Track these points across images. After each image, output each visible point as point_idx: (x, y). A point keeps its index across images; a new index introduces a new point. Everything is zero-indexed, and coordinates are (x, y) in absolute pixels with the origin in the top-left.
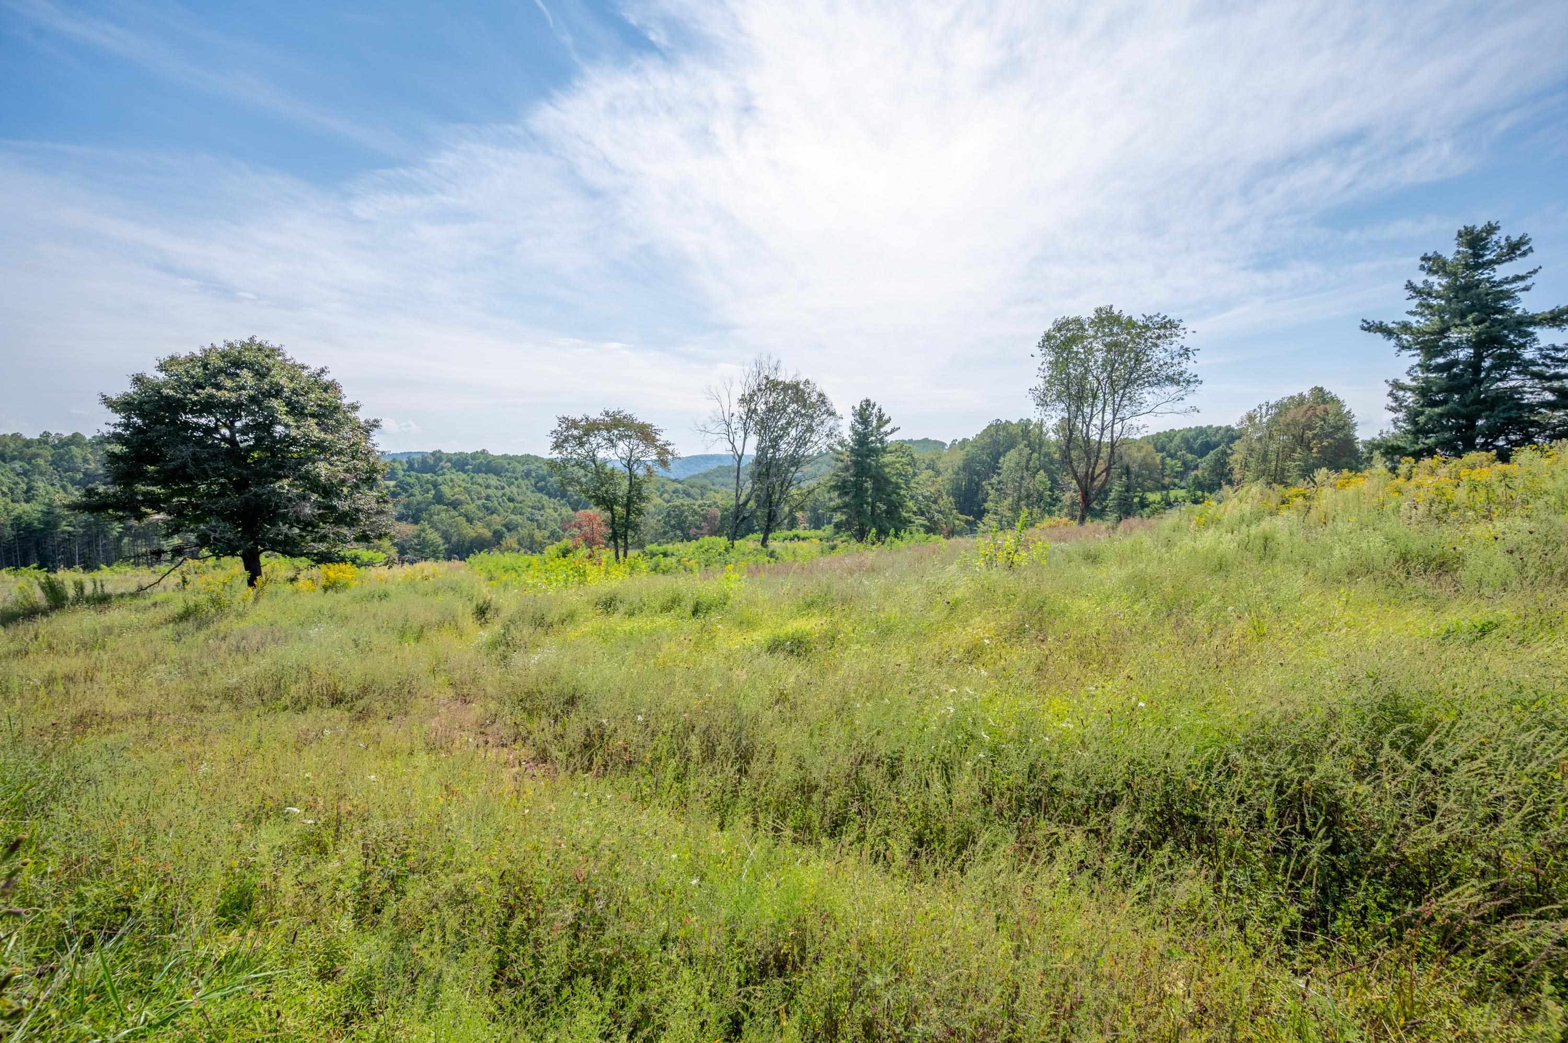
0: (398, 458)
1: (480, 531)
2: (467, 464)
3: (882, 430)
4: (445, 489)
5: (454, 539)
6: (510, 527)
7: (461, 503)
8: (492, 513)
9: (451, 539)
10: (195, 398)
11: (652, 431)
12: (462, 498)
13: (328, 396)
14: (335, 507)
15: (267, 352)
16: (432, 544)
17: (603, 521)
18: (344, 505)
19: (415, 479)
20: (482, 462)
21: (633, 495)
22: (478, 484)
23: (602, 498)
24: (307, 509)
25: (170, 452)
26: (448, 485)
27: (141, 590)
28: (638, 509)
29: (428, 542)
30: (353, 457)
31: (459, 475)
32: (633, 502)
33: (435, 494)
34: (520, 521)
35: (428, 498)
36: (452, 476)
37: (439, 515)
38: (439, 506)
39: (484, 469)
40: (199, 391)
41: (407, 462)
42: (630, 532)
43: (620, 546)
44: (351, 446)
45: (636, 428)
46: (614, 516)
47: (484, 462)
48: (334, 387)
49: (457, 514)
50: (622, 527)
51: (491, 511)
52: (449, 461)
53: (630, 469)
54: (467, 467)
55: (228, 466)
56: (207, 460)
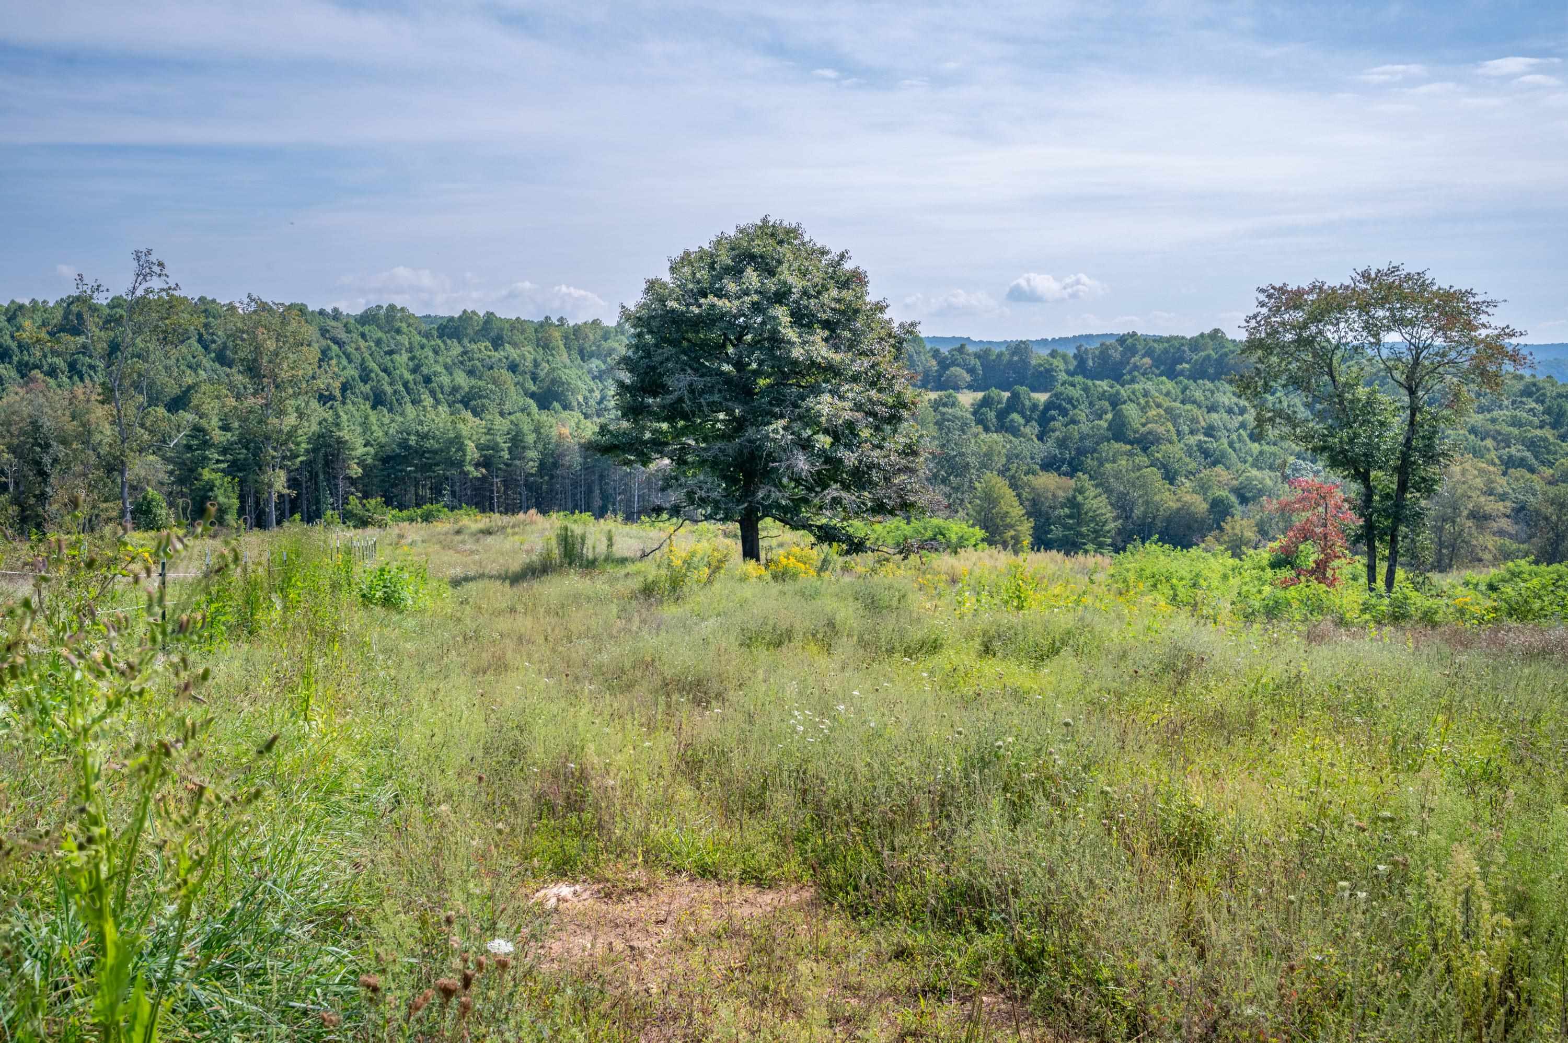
0: (1061, 350)
1: (1187, 498)
2: (1181, 360)
4: (1131, 411)
5: (1138, 512)
6: (1245, 495)
7: (1157, 440)
8: (1214, 464)
9: (1132, 510)
10: (697, 311)
11: (1469, 307)
12: (1161, 430)
13: (847, 295)
14: (840, 460)
15: (781, 236)
16: (1093, 519)
17: (1345, 500)
18: (850, 458)
19: (1083, 390)
20: (1209, 356)
21: (1415, 449)
22: (1194, 402)
23: (1343, 452)
24: (802, 463)
25: (669, 381)
26: (1138, 404)
27: (644, 555)
28: (1424, 480)
29: (1086, 513)
30: (873, 384)
31: (1162, 383)
32: (1414, 463)
33: (1113, 420)
34: (1269, 482)
35: (1099, 428)
36: (1149, 386)
37: (1114, 462)
38: (1117, 446)
39: (1211, 371)
40: (702, 301)
41: (1075, 356)
42: (1403, 529)
43: (1379, 556)
44: (872, 367)
45: (1430, 301)
46: (1369, 492)
47: (1214, 356)
48: (856, 279)
49: (1147, 463)
50: (1387, 517)
51: (1212, 459)
52: (1149, 353)
53: (1412, 392)
54: (1179, 367)
55: (726, 399)
56: (702, 392)
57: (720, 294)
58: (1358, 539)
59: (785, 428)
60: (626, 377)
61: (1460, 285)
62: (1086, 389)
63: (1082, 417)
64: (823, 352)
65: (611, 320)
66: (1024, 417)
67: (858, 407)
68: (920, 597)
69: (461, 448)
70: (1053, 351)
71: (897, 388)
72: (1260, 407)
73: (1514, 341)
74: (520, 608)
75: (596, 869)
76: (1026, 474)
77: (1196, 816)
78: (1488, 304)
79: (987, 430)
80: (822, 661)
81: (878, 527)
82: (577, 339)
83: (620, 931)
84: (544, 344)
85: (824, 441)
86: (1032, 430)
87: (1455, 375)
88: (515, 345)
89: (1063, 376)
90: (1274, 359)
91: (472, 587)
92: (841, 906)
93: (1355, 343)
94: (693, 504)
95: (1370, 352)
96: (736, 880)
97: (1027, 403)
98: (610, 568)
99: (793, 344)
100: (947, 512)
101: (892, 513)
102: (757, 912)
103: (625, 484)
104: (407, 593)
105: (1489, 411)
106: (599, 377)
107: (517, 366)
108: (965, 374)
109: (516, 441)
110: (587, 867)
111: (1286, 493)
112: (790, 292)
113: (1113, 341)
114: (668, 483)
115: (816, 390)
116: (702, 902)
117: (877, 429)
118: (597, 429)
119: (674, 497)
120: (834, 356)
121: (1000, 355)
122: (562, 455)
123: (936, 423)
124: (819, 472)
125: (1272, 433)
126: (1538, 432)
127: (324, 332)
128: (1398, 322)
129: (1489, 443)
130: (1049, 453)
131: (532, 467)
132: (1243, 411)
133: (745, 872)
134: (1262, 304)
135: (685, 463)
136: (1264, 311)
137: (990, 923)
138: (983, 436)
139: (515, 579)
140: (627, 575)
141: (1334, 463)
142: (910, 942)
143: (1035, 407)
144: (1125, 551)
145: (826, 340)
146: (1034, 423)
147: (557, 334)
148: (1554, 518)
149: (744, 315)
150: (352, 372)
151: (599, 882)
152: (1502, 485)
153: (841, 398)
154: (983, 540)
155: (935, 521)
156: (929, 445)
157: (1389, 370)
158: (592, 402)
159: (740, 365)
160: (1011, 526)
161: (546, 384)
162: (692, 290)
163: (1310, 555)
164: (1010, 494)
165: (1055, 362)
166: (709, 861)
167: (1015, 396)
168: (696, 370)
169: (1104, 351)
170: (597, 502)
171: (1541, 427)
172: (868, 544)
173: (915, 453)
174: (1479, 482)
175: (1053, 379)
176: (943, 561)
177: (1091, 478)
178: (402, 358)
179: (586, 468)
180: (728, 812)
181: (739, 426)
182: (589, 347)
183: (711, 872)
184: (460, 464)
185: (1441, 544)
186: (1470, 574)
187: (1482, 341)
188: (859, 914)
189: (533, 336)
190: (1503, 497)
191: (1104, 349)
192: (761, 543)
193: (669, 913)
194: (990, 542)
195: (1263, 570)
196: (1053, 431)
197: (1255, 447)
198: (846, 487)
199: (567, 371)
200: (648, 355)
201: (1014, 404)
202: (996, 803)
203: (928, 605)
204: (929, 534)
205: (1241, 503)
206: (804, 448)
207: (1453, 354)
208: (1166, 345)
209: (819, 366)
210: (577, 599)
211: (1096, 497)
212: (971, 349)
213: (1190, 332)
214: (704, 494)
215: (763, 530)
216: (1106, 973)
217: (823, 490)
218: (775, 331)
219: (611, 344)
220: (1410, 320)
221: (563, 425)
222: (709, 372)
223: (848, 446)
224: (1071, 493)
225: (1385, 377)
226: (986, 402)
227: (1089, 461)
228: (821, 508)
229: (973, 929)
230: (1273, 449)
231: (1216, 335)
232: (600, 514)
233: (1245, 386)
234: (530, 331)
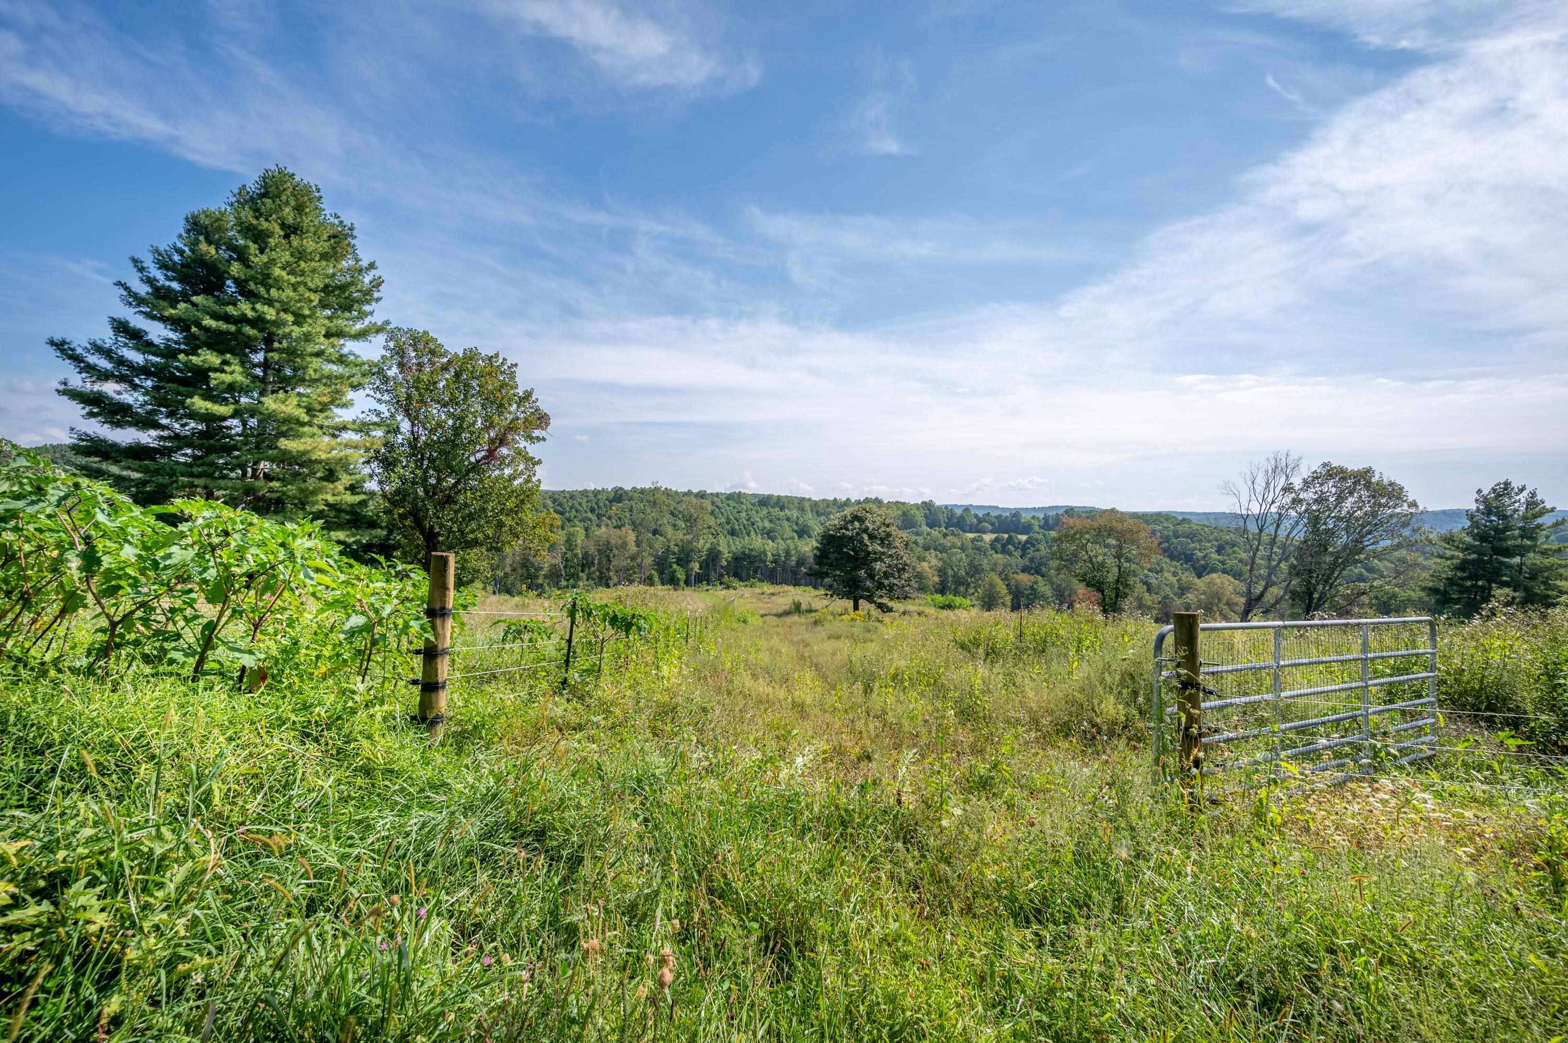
24: (871, 583)
25: (831, 556)
41: (1043, 517)
53: (1119, 560)
57: (847, 529)
59: (865, 572)
62: (1044, 535)
63: (1042, 548)
64: (878, 548)
66: (1014, 547)
69: (766, 555)
76: (1012, 574)
79: (996, 553)
82: (816, 506)
84: (802, 509)
85: (878, 576)
86: (1017, 554)
88: (789, 509)
91: (767, 618)
94: (838, 593)
97: (1016, 540)
99: (869, 545)
104: (749, 620)
107: (790, 518)
108: (989, 526)
109: (788, 553)
115: (875, 561)
120: (882, 549)
124: (877, 586)
127: (713, 503)
130: (1025, 564)
131: (793, 564)
138: (994, 555)
139: (779, 616)
141: (1088, 585)
143: (1020, 543)
146: (1019, 550)
149: (854, 536)
150: (723, 520)
160: (1001, 600)
161: (802, 527)
162: (838, 528)
164: (1003, 583)
165: (1033, 520)
167: (1011, 537)
172: (892, 610)
175: (1031, 529)
177: (1043, 576)
178: (744, 514)
184: (765, 562)
192: (859, 606)
196: (1028, 554)
199: (810, 521)
201: (1010, 540)
209: (877, 553)
210: (795, 623)
211: (1044, 585)
212: (993, 514)
214: (841, 590)
215: (860, 602)
218: (863, 541)
221: (807, 545)
224: (1033, 583)
226: (996, 540)
227: (1043, 568)
228: (878, 597)
234: (796, 501)
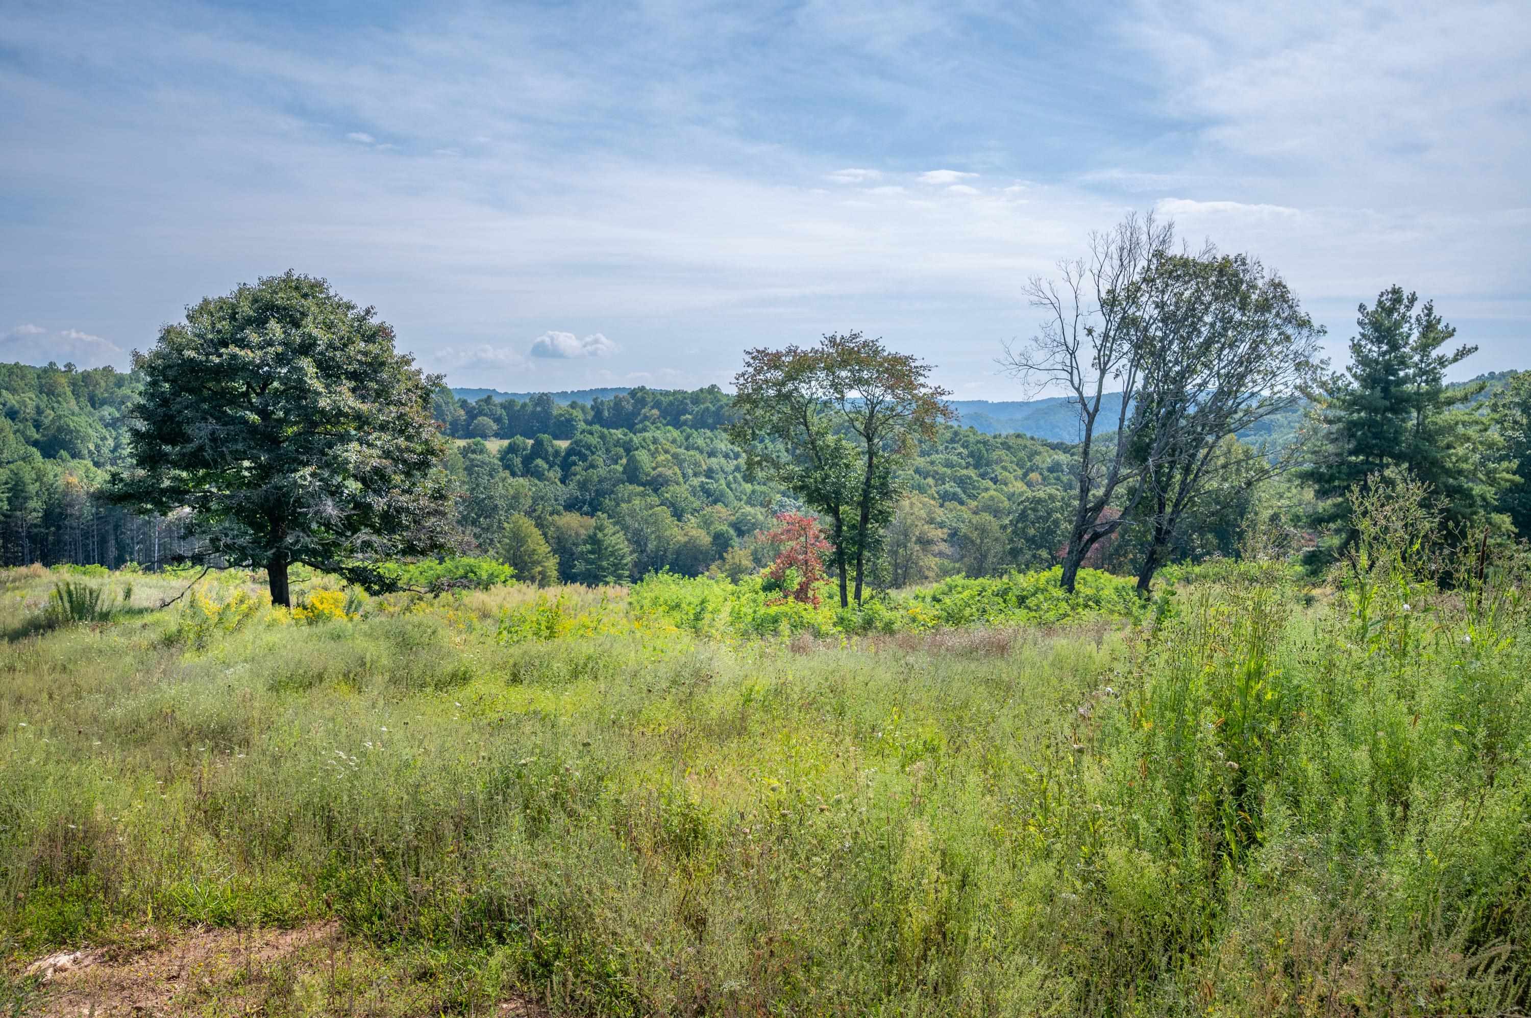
0: (580, 402)
1: (694, 533)
2: (684, 411)
3: (1434, 353)
4: (642, 456)
5: (651, 546)
6: (741, 529)
7: (666, 482)
8: (715, 502)
9: (646, 544)
10: (217, 360)
11: (910, 371)
12: (669, 473)
13: (374, 348)
14: (370, 506)
15: (305, 290)
16: (612, 554)
17: (821, 531)
18: (379, 503)
19: (600, 437)
20: (708, 408)
21: (873, 487)
22: (698, 448)
23: (817, 490)
24: (330, 508)
25: (189, 430)
26: (649, 450)
27: (164, 605)
28: (881, 512)
29: (606, 549)
30: (402, 432)
31: (669, 431)
32: (873, 498)
33: (628, 464)
34: (761, 517)
35: (615, 472)
36: (658, 434)
37: (629, 501)
38: (631, 487)
39: (710, 421)
40: (223, 350)
41: (592, 408)
42: (866, 553)
43: (848, 577)
44: (399, 418)
45: (881, 365)
46: (839, 523)
47: (713, 408)
48: (382, 334)
49: (658, 503)
50: (854, 544)
51: (714, 498)
52: (657, 405)
53: (870, 440)
54: (683, 418)
55: (250, 448)
56: (226, 440)
57: (243, 344)
58: (832, 563)
59: (313, 475)
60: (141, 425)
61: (904, 352)
62: (602, 437)
63: (600, 462)
64: (350, 402)
65: (125, 368)
66: (547, 463)
67: (387, 454)
68: (451, 633)
70: (574, 403)
71: (424, 436)
72: (749, 453)
73: (944, 398)
74: (19, 665)
75: (100, 932)
76: (551, 514)
77: (693, 814)
78: (924, 368)
79: (513, 474)
80: (354, 700)
81: (411, 567)
82: (86, 386)
83: (126, 993)
84: (49, 391)
85: (353, 486)
86: (555, 474)
87: (902, 425)
89: (582, 425)
90: (759, 412)
92: (366, 936)
93: (824, 398)
94: (217, 550)
95: (837, 406)
96: (256, 925)
97: (550, 449)
98: (124, 620)
99: (320, 394)
100: (478, 552)
101: (423, 553)
102: (276, 955)
103: (144, 534)
105: (929, 455)
106: (113, 424)
107: (16, 412)
108: (492, 423)
109: (17, 491)
110: (89, 931)
111: (776, 526)
112: (314, 344)
113: (625, 394)
114: (189, 531)
115: (344, 438)
116: (219, 951)
117: (408, 474)
118: (108, 477)
119: (199, 544)
120: (361, 406)
121: (524, 405)
122: (71, 505)
123: (465, 469)
124: (348, 518)
125: (760, 474)
126: (965, 472)
128: (858, 382)
129: (930, 481)
130: (571, 495)
131: (35, 517)
132: (737, 456)
133: (266, 915)
134: (749, 365)
135: (208, 510)
136: (751, 370)
137: (509, 934)
138: (511, 480)
139: (15, 636)
140: (144, 626)
141: (810, 501)
142: (433, 962)
143: (557, 453)
144: (642, 580)
145: (353, 390)
146: (557, 468)
147: (63, 381)
148: (978, 541)
149: (268, 365)
151: (103, 946)
152: (940, 514)
153: (370, 445)
154: (512, 577)
155: (466, 560)
156: (459, 488)
157: (852, 421)
158: (105, 451)
159: (264, 413)
160: (539, 563)
161: (52, 431)
162: (212, 340)
163: (795, 577)
164: (536, 533)
165: (575, 413)
166: (228, 909)
167: (539, 444)
168: (218, 419)
169: (618, 404)
170: (112, 552)
171: (967, 468)
172: (400, 584)
173: (443, 497)
174: (923, 514)
175: (574, 428)
176: (475, 598)
177: (610, 517)
179: (98, 517)
180: (247, 857)
181: (264, 472)
182: (101, 393)
183: (229, 920)
185: (896, 566)
186: (918, 589)
187: (920, 398)
188: (384, 942)
189: (35, 382)
190: (941, 525)
191: (618, 403)
192: (291, 588)
193: (182, 968)
194: (518, 577)
195: (757, 593)
196: (575, 475)
197: (748, 487)
198: (378, 532)
199: (75, 418)
200: (165, 402)
201: (538, 450)
202: (517, 820)
203: (458, 640)
204: (461, 572)
205: (738, 536)
206: (332, 494)
207: (899, 409)
208: (671, 398)
209: (346, 415)
211: (614, 534)
212: (497, 400)
213: (691, 387)
214: (229, 541)
215: (293, 574)
216: (613, 966)
217: (353, 534)
218: (300, 381)
219: (125, 391)
220: (867, 380)
221: (71, 475)
222: (233, 420)
223: (377, 492)
224: (591, 532)
225: (849, 427)
226: (512, 449)
227: (607, 501)
228: (352, 551)
229: (493, 942)
230: (763, 488)
231: (713, 389)
232: (117, 564)
233: (738, 436)
234: (31, 377)
